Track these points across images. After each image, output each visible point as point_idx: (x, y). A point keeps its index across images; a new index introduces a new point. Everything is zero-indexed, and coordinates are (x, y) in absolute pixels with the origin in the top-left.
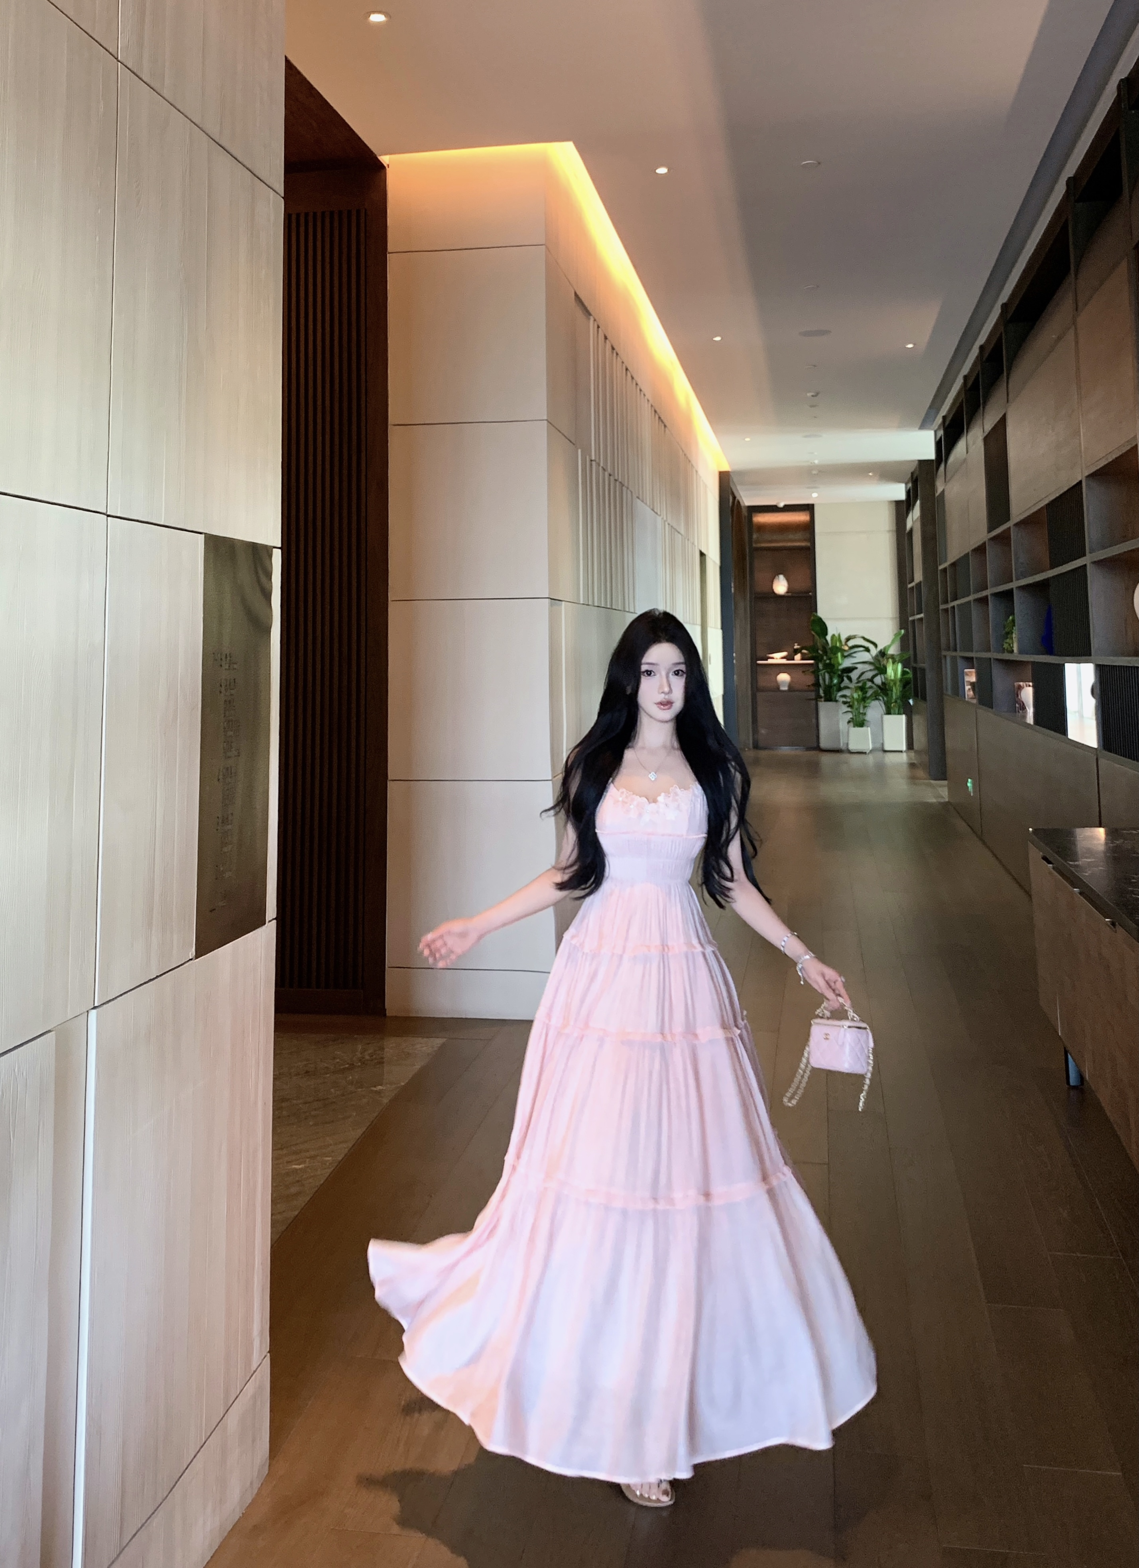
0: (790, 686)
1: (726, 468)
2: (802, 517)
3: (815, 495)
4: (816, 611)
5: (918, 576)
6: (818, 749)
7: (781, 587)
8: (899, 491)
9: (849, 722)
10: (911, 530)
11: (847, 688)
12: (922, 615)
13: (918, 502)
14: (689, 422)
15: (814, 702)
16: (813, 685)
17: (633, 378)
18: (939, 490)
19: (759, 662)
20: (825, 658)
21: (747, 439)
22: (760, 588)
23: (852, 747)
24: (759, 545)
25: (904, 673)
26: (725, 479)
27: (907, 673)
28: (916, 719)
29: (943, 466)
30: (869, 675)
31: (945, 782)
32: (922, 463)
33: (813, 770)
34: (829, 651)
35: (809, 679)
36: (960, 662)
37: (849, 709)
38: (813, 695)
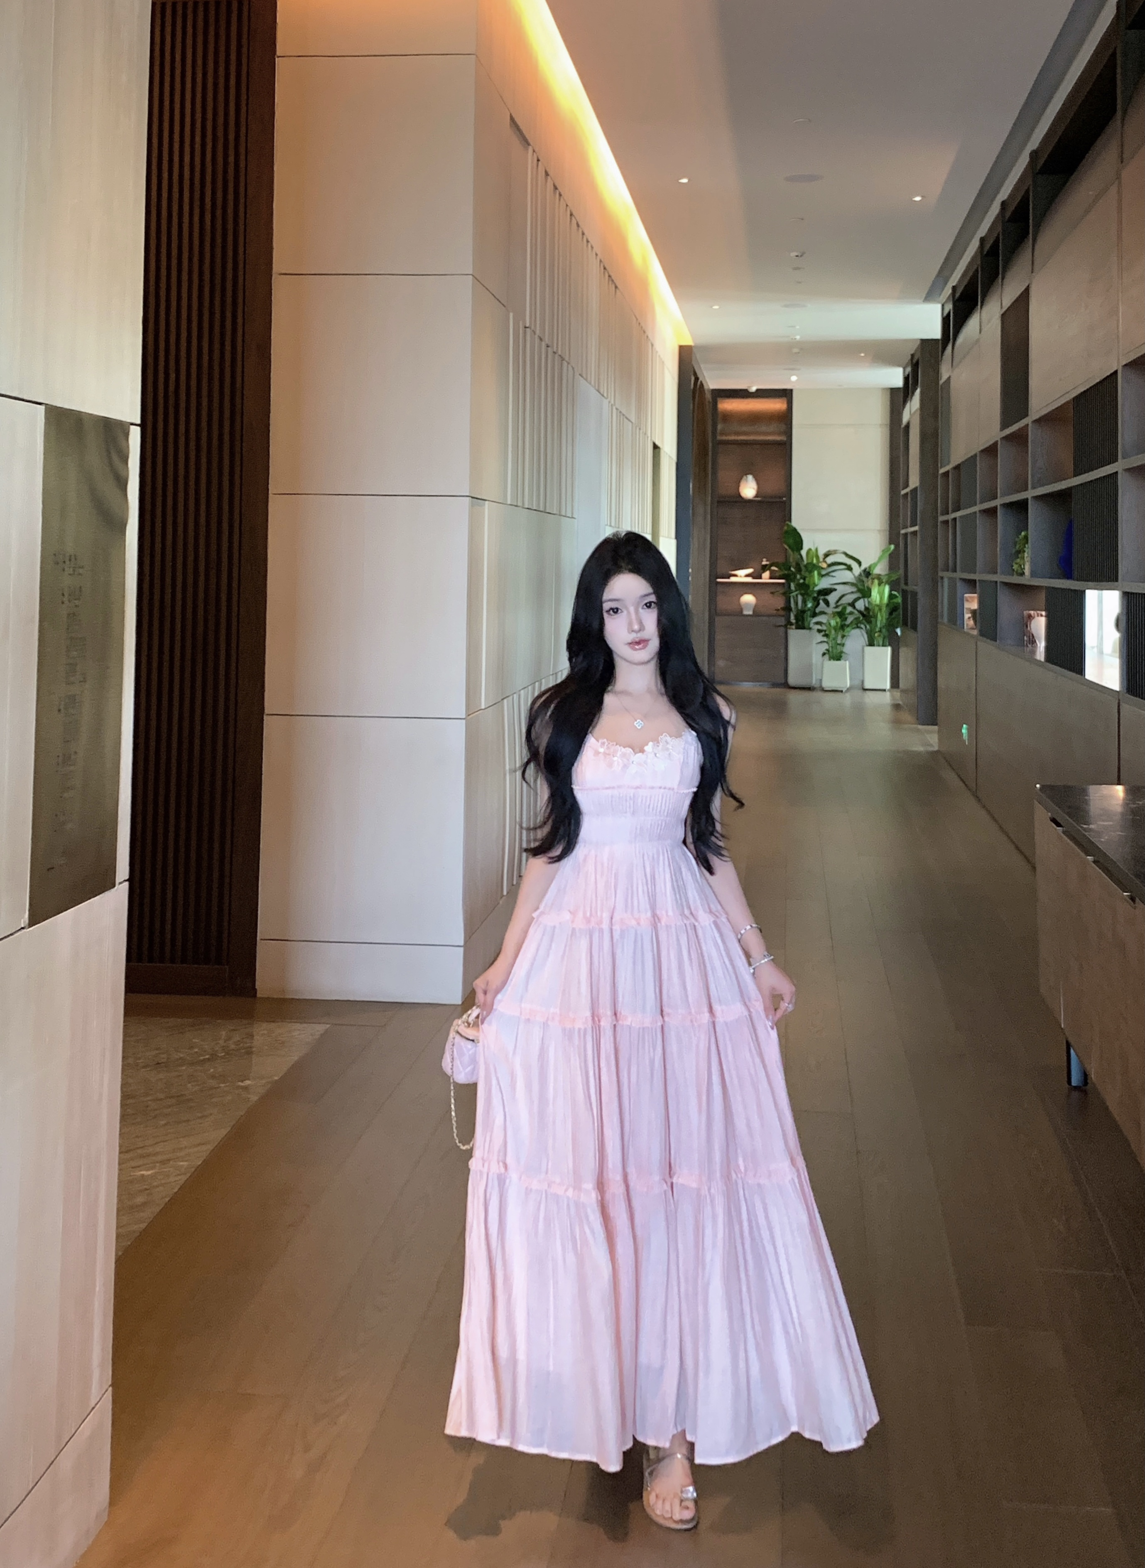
0: (756, 609)
1: (688, 341)
2: (777, 405)
3: (794, 378)
4: (790, 520)
5: (914, 481)
6: (786, 685)
7: (749, 489)
8: (895, 377)
9: (824, 654)
10: (908, 426)
11: (823, 613)
12: (916, 528)
13: (918, 391)
14: (644, 284)
15: (782, 629)
16: (783, 609)
17: (578, 225)
18: (944, 376)
19: (719, 580)
20: (798, 577)
21: (716, 307)
22: (724, 490)
23: (826, 684)
24: (724, 438)
25: (891, 596)
26: (686, 356)
27: (896, 597)
28: (903, 652)
29: (949, 347)
30: (849, 598)
31: (936, 728)
32: (925, 343)
33: (779, 709)
34: (803, 569)
35: (780, 602)
36: (959, 584)
37: (825, 639)
38: (782, 622)
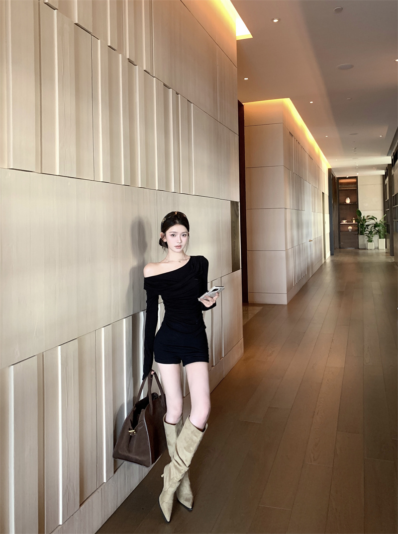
0: (352, 230)
1: (330, 167)
2: (354, 180)
3: (358, 174)
4: (358, 208)
5: (388, 198)
6: (358, 248)
7: (348, 201)
8: (383, 172)
9: (367, 241)
10: (386, 185)
11: (367, 231)
12: (389, 209)
13: (388, 176)
15: (357, 235)
16: (357, 230)
18: (392, 173)
19: (340, 223)
20: (360, 222)
22: (341, 201)
23: (368, 248)
24: (341, 189)
26: (330, 170)
28: (388, 240)
29: (394, 166)
31: (394, 257)
32: (389, 165)
33: (356, 254)
34: (362, 220)
37: (367, 237)
